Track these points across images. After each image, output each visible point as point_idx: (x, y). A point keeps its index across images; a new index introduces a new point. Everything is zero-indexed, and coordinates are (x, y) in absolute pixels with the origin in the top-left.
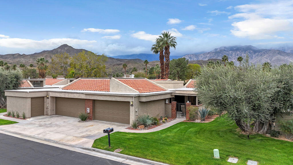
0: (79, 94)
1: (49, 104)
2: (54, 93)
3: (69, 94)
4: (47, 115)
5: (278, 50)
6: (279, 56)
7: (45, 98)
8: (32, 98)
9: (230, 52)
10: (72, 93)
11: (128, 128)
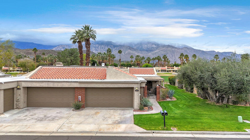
0: (70, 83)
1: (21, 96)
2: (29, 83)
3: (54, 83)
4: (17, 108)
5: (129, 46)
6: (129, 51)
7: (15, 89)
8: (5, 90)
9: (97, 45)
10: (60, 82)
11: (135, 111)
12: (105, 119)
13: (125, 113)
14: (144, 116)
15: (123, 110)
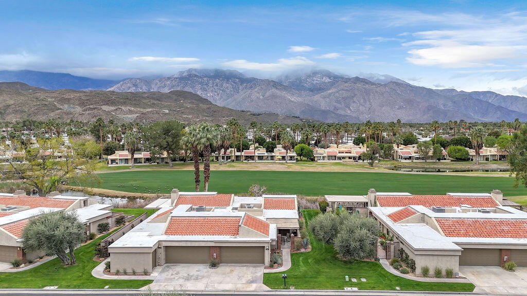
0: (206, 242)
4: (159, 265)
5: (273, 81)
11: (265, 268)
12: (240, 278)
13: (256, 271)
14: (272, 275)
15: (255, 267)
